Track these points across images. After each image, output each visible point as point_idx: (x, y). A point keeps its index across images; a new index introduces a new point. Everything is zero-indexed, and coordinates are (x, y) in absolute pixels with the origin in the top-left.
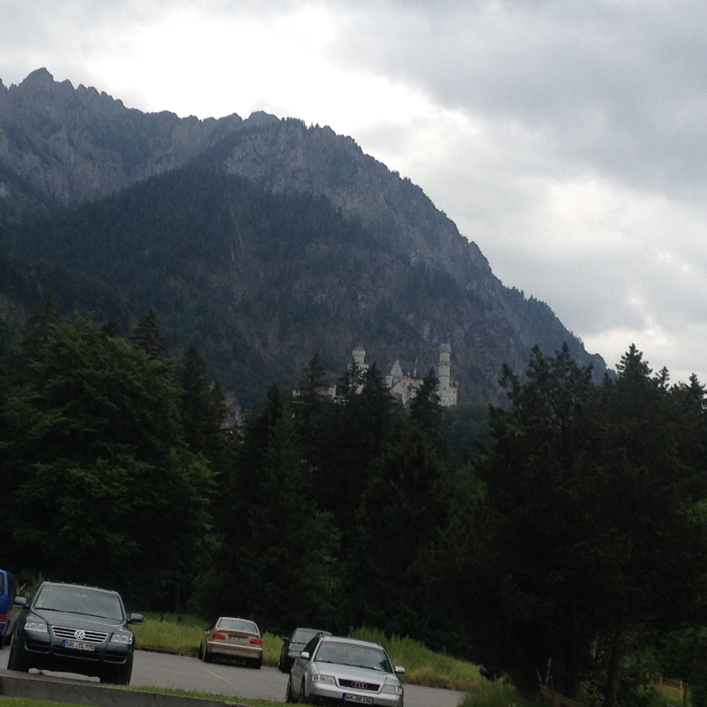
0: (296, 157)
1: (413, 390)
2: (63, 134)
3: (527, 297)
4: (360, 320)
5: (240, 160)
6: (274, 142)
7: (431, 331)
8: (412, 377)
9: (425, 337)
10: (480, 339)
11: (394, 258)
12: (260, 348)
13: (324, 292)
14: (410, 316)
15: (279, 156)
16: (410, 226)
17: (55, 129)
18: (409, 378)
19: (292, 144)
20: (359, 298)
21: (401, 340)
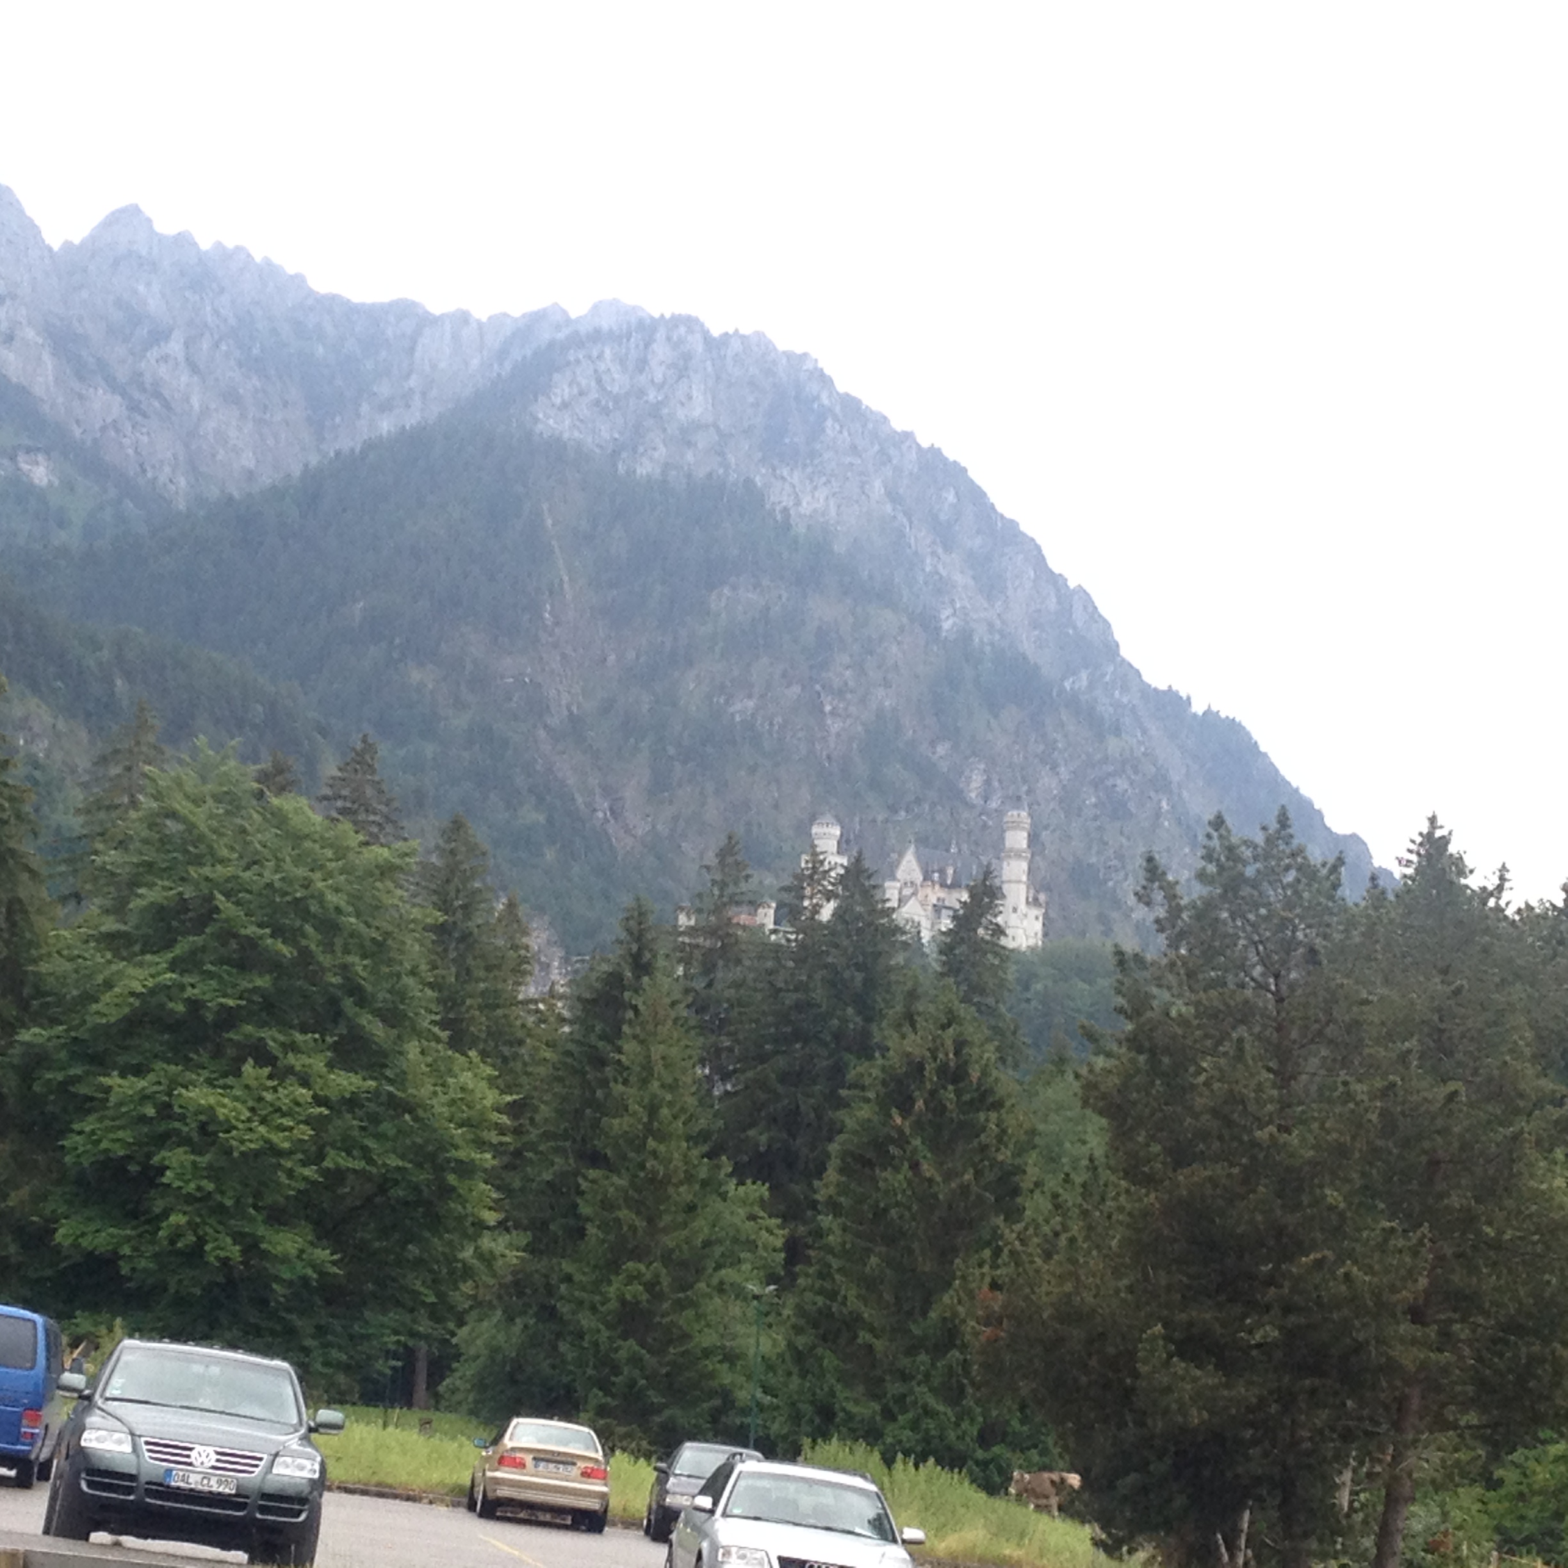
0: (690, 398)
1: (944, 911)
2: (175, 347)
3: (1198, 708)
4: (829, 757)
5: (565, 405)
6: (642, 364)
7: (988, 782)
8: (943, 885)
9: (973, 795)
10: (1093, 800)
11: (905, 620)
12: (607, 821)
13: (750, 696)
14: (941, 750)
15: (652, 396)
16: (940, 551)
17: (159, 336)
18: (937, 887)
19: (682, 367)
20: (828, 708)
21: (918, 801)
